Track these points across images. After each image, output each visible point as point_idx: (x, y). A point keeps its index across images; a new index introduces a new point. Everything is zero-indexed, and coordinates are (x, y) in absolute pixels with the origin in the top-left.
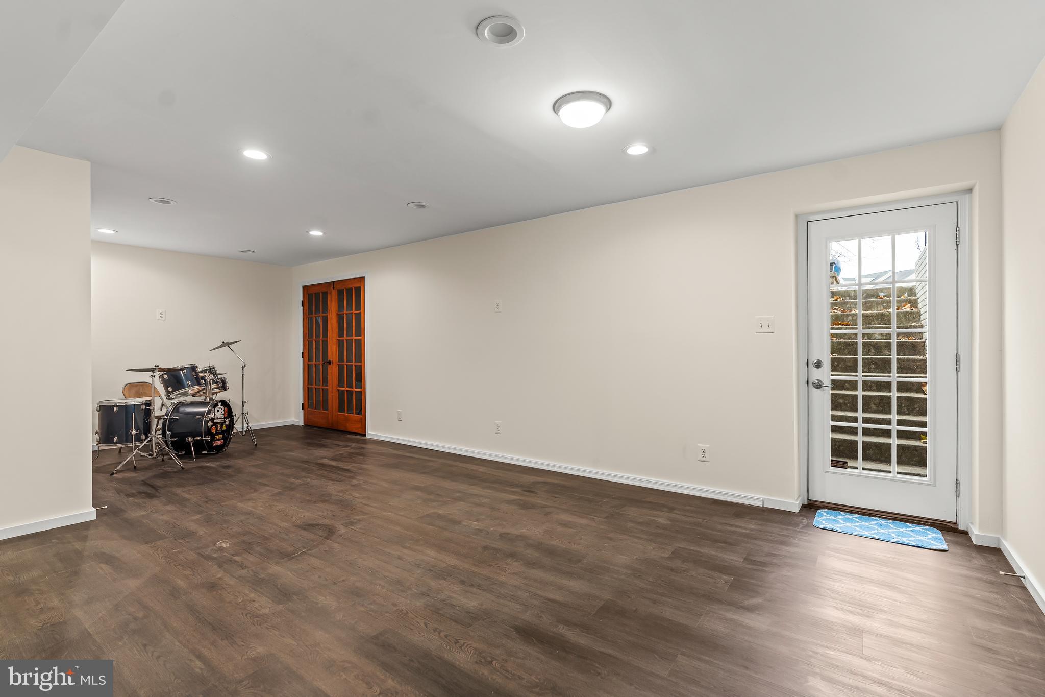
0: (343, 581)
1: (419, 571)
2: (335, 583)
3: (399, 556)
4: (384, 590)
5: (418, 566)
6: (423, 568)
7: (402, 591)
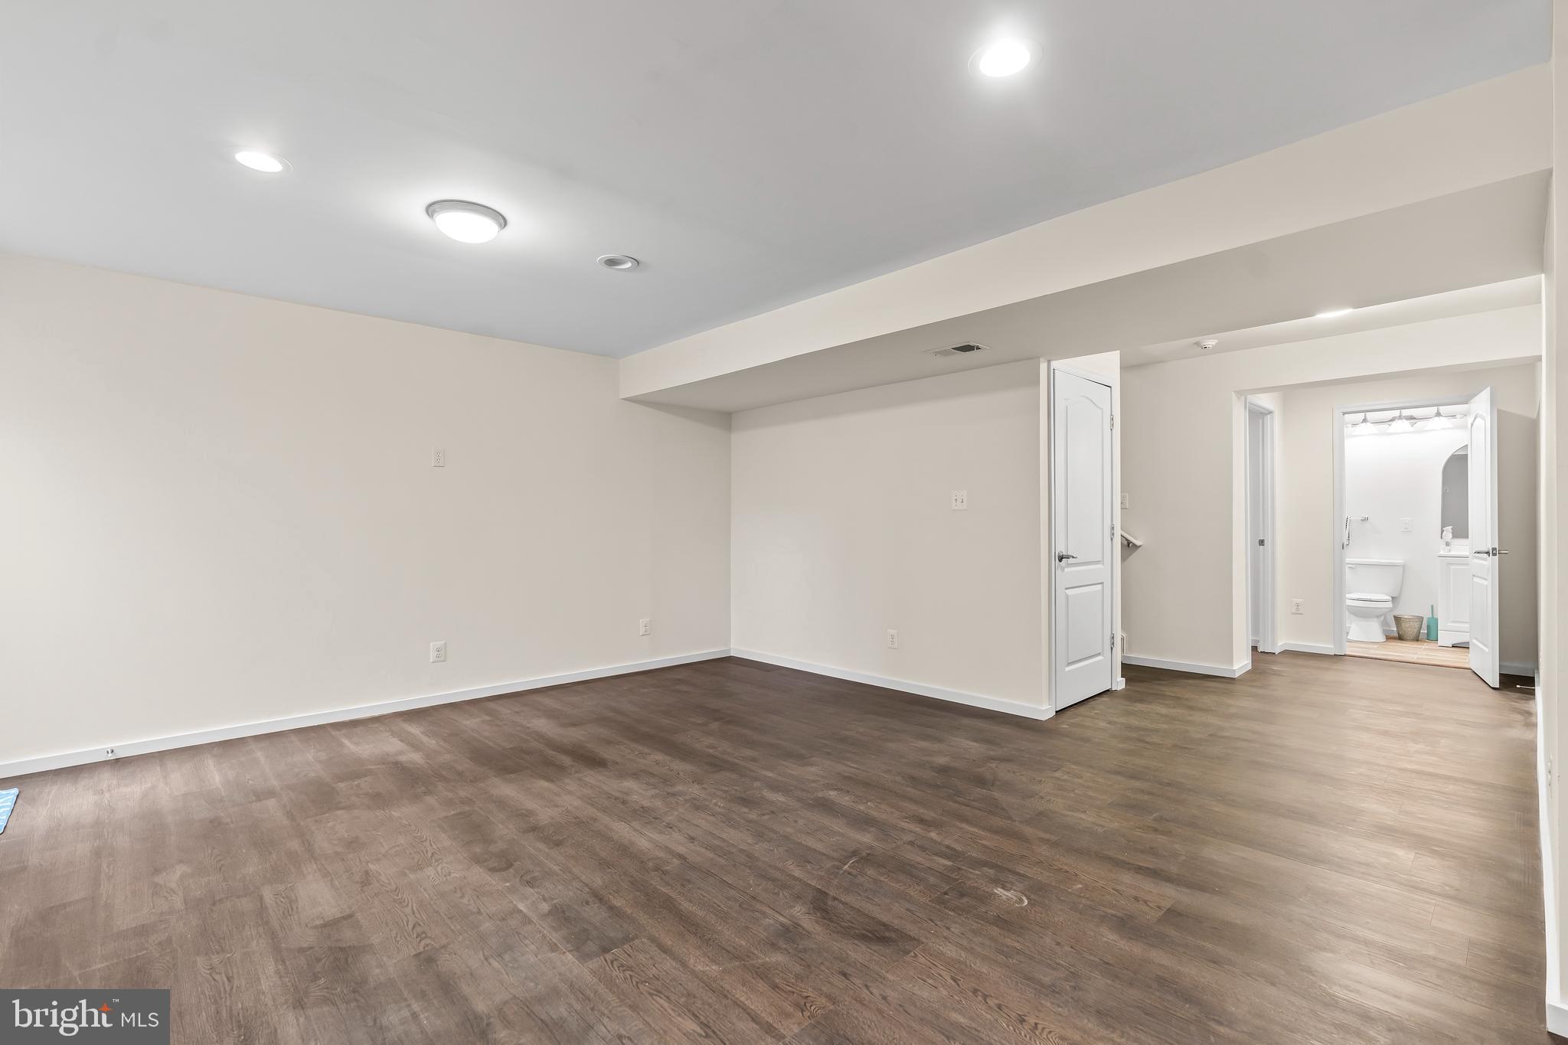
0: (764, 815)
1: (670, 818)
2: (773, 812)
3: (693, 843)
4: (714, 801)
5: (670, 826)
6: (663, 821)
7: (695, 799)
